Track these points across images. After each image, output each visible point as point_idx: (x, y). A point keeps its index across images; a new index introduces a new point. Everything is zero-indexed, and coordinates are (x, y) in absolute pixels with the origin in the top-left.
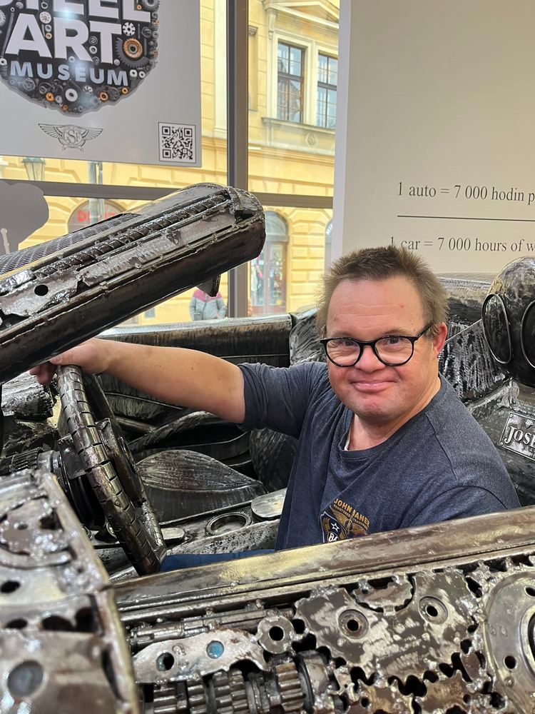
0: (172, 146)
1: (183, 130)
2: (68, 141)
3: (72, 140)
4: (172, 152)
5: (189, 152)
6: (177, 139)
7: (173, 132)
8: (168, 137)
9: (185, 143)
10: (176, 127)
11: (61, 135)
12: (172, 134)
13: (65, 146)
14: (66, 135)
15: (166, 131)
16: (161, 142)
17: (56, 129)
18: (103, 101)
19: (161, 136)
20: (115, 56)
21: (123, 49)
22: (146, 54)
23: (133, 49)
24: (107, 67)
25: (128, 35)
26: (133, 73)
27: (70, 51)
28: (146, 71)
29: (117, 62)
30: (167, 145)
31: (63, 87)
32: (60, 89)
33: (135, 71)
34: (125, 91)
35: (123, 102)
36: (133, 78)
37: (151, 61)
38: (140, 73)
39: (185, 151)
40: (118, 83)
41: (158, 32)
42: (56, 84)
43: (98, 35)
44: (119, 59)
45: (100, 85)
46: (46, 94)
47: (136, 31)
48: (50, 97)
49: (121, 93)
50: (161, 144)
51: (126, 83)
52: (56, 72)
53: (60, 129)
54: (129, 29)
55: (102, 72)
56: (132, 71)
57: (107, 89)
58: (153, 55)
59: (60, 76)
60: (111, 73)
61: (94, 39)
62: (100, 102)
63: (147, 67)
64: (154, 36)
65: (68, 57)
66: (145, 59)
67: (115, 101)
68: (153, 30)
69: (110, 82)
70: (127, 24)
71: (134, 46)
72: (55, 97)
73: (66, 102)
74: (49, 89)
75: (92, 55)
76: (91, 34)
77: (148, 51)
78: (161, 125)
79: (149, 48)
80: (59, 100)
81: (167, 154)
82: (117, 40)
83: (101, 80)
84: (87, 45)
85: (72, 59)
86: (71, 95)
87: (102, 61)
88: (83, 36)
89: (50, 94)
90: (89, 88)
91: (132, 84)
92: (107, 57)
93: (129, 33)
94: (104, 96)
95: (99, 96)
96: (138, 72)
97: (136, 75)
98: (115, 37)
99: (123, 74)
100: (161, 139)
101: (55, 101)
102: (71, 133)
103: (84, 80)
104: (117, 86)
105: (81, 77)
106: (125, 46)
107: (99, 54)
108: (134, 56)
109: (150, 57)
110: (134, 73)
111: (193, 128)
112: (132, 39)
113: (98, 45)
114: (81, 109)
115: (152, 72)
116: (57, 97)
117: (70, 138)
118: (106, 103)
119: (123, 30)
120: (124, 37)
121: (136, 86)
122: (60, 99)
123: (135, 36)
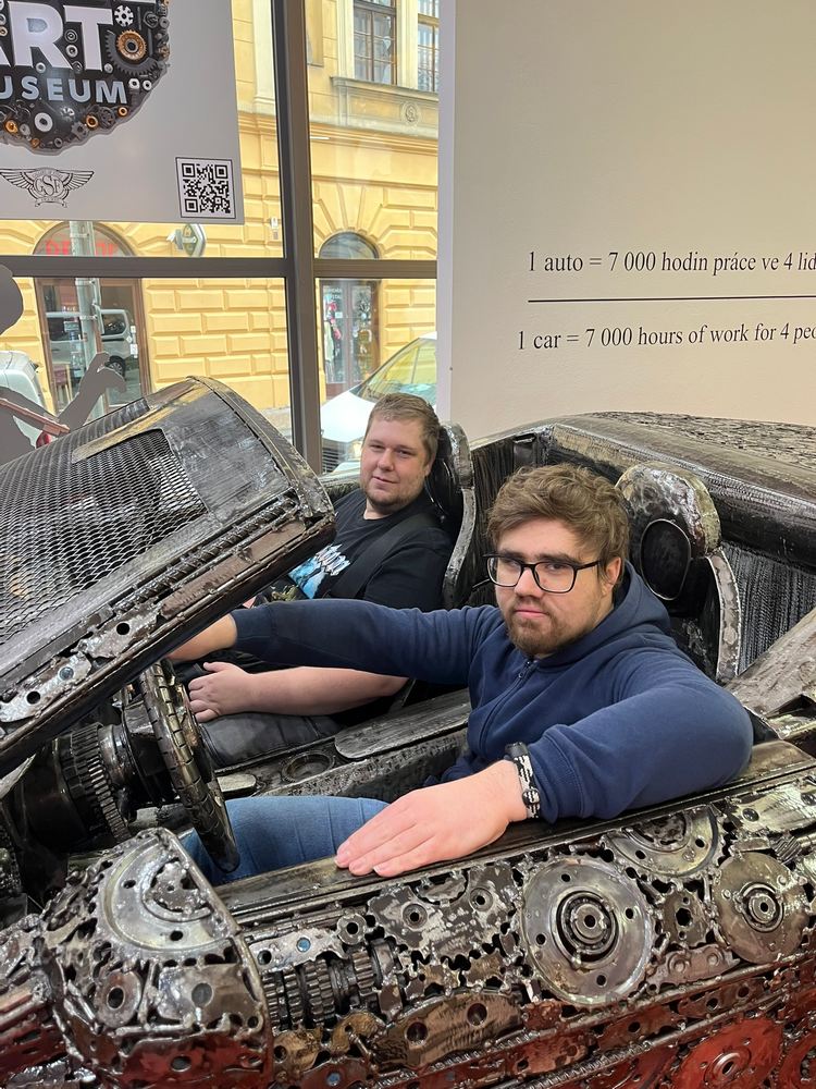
0: (198, 193)
1: (213, 168)
2: (43, 193)
3: (49, 190)
4: (199, 203)
5: (224, 202)
6: (205, 182)
7: (199, 171)
8: (192, 180)
9: (218, 188)
10: (203, 164)
11: (32, 183)
12: (197, 174)
13: (39, 201)
14: (39, 184)
15: (189, 170)
16: (181, 187)
17: (23, 175)
18: (92, 129)
19: (181, 178)
20: (105, 59)
21: (117, 48)
22: (151, 53)
23: (132, 46)
24: (94, 76)
25: (123, 25)
26: (134, 85)
27: (37, 55)
28: (154, 79)
29: (109, 67)
30: (191, 192)
31: (31, 110)
32: (26, 115)
33: (136, 80)
34: (123, 111)
35: (121, 128)
36: (135, 90)
37: (160, 63)
38: (145, 83)
39: (218, 201)
40: (112, 99)
41: (167, 18)
42: (19, 106)
43: (77, 27)
44: (112, 64)
45: (85, 104)
46: (5, 123)
47: (135, 19)
48: (12, 127)
49: (118, 116)
50: (183, 191)
51: (123, 100)
52: (18, 89)
53: (30, 175)
54: (124, 16)
55: (86, 85)
56: (132, 80)
57: (96, 109)
58: (162, 55)
59: (24, 95)
60: (101, 85)
61: (72, 34)
62: (87, 130)
63: (155, 73)
64: (162, 24)
65: (34, 64)
66: (150, 62)
67: (108, 127)
68: (160, 15)
69: (99, 99)
70: (121, 8)
71: (134, 41)
72: (18, 127)
73: (35, 132)
74: (10, 114)
75: (70, 60)
76: (68, 26)
77: (155, 48)
78: (180, 161)
79: (158, 43)
80: (26, 131)
81: (191, 206)
82: (108, 34)
83: (87, 96)
84: (62, 44)
85: (41, 67)
86: (43, 122)
87: (87, 67)
88: (56, 31)
89: (12, 123)
90: (69, 110)
91: (134, 100)
92: (93, 61)
93: (124, 21)
94: (92, 122)
95: (84, 122)
96: (141, 81)
97: (138, 86)
98: (103, 29)
99: (118, 85)
100: (182, 183)
101: (19, 132)
102: (47, 180)
103: (61, 98)
104: (111, 105)
105: (56, 93)
106: (120, 43)
107: (81, 57)
108: (133, 57)
109: (159, 57)
110: (135, 83)
111: (228, 164)
112: (130, 32)
113: (79, 44)
114: (59, 143)
115: (163, 79)
116: (22, 127)
117: (45, 187)
118: (96, 131)
119: (115, 17)
120: (117, 28)
121: (140, 103)
122: (27, 128)
123: (134, 26)
